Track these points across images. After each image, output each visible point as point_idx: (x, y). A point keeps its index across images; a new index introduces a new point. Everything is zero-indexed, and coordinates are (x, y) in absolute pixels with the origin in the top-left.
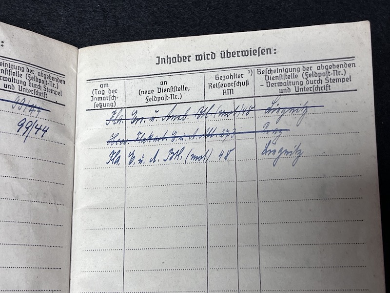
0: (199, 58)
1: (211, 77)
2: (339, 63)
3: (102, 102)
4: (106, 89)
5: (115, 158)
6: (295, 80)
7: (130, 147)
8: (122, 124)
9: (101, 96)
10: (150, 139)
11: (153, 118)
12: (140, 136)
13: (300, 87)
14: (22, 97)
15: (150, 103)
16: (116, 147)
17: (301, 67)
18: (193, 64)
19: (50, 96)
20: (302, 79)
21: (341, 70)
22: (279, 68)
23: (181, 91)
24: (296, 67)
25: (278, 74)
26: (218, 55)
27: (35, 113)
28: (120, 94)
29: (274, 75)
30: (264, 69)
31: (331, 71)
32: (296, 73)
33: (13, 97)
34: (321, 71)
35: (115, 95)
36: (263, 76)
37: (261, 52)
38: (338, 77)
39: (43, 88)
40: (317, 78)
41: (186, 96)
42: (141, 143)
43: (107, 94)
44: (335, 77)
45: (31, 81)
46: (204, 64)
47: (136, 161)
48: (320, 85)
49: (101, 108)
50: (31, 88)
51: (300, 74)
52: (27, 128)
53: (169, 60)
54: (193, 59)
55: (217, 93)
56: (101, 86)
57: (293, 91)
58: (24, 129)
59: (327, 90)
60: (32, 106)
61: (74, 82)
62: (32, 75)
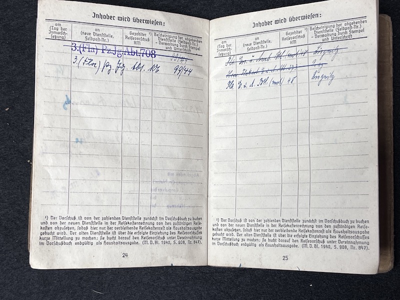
0: (277, 22)
1: (283, 33)
2: (358, 21)
3: (223, 52)
4: (225, 44)
5: (231, 85)
6: (332, 33)
7: (239, 78)
8: (234, 65)
9: (222, 48)
10: (250, 73)
11: (251, 60)
12: (245, 71)
13: (334, 37)
14: (176, 53)
15: (249, 52)
16: (231, 79)
17: (335, 24)
18: (274, 26)
19: (193, 51)
20: (336, 32)
21: (358, 25)
22: (323, 26)
23: (266, 43)
24: (332, 24)
25: (322, 30)
26: (288, 20)
27: (184, 62)
28: (233, 47)
29: (320, 30)
30: (314, 27)
31: (353, 26)
32: (332, 28)
33: (171, 54)
34: (347, 26)
35: (230, 47)
36: (313, 31)
37: (313, 16)
38: (357, 29)
39: (188, 47)
40: (344, 31)
41: (270, 46)
42: (245, 76)
43: (226, 48)
44: (355, 29)
45: (181, 44)
46: (279, 26)
47: (242, 86)
48: (346, 35)
49: (222, 56)
50: (181, 48)
51: (334, 29)
52: (180, 71)
53: (260, 24)
54: (273, 23)
55: (287, 43)
56: (222, 43)
57: (330, 40)
58: (178, 71)
59: (350, 38)
60: (182, 58)
61: (207, 41)
62: (182, 40)
